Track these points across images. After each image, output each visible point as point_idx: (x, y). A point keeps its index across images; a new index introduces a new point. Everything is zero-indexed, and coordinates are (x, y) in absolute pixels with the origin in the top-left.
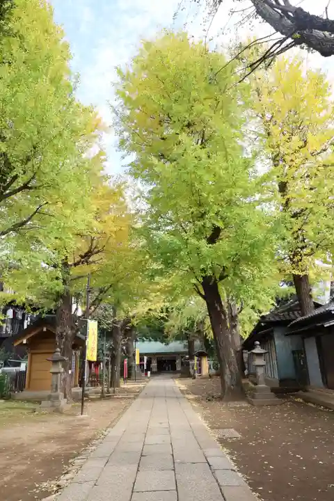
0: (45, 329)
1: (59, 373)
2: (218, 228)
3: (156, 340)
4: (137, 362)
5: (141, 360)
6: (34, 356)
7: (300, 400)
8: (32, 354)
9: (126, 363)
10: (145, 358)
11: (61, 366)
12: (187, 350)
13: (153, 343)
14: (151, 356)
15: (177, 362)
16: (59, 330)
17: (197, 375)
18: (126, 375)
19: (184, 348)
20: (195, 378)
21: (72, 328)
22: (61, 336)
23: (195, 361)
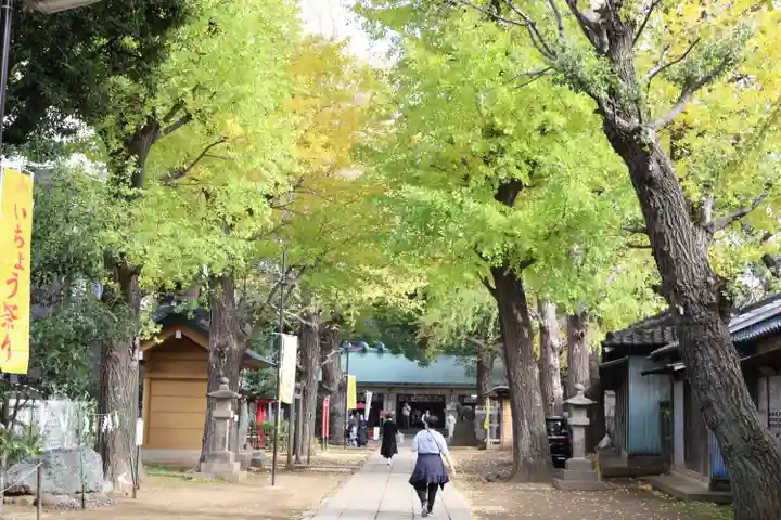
0: (178, 335)
1: (228, 418)
2: (520, 182)
3: (396, 352)
4: (352, 404)
5: (361, 399)
6: (154, 384)
7: (648, 487)
8: (152, 379)
9: (326, 404)
10: (369, 395)
11: (230, 407)
12: (473, 381)
13: (388, 357)
14: (382, 390)
15: (448, 407)
16: (215, 341)
17: (489, 440)
18: (325, 433)
19: (468, 374)
20: (485, 448)
21: (239, 339)
22: (220, 354)
23: (489, 408)
